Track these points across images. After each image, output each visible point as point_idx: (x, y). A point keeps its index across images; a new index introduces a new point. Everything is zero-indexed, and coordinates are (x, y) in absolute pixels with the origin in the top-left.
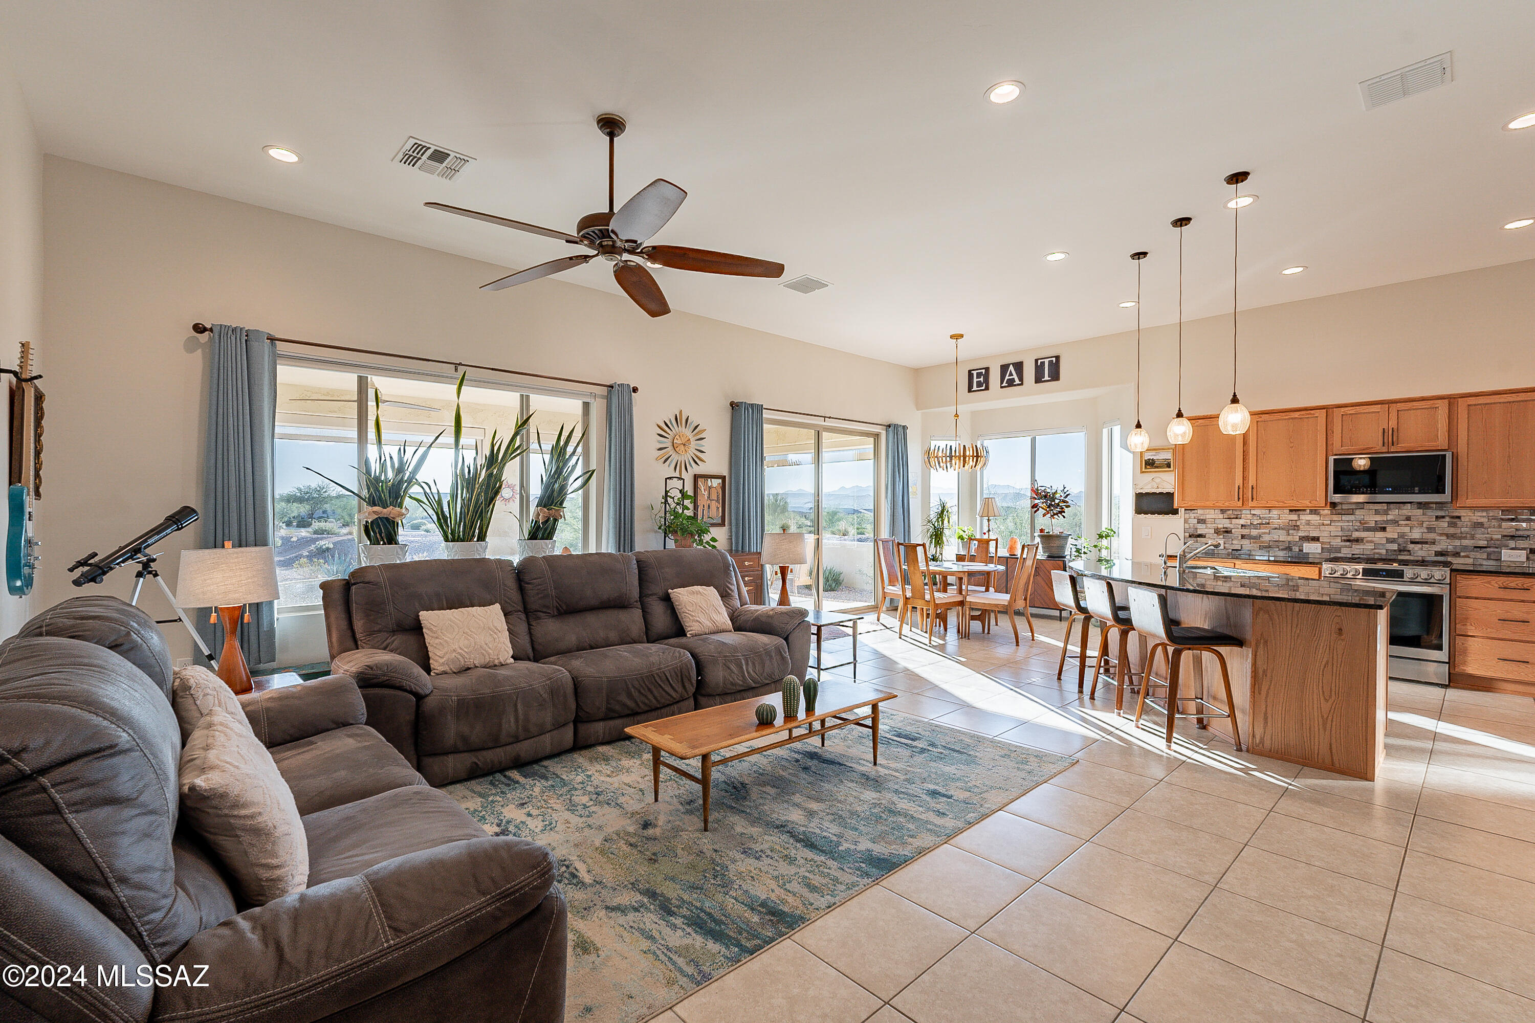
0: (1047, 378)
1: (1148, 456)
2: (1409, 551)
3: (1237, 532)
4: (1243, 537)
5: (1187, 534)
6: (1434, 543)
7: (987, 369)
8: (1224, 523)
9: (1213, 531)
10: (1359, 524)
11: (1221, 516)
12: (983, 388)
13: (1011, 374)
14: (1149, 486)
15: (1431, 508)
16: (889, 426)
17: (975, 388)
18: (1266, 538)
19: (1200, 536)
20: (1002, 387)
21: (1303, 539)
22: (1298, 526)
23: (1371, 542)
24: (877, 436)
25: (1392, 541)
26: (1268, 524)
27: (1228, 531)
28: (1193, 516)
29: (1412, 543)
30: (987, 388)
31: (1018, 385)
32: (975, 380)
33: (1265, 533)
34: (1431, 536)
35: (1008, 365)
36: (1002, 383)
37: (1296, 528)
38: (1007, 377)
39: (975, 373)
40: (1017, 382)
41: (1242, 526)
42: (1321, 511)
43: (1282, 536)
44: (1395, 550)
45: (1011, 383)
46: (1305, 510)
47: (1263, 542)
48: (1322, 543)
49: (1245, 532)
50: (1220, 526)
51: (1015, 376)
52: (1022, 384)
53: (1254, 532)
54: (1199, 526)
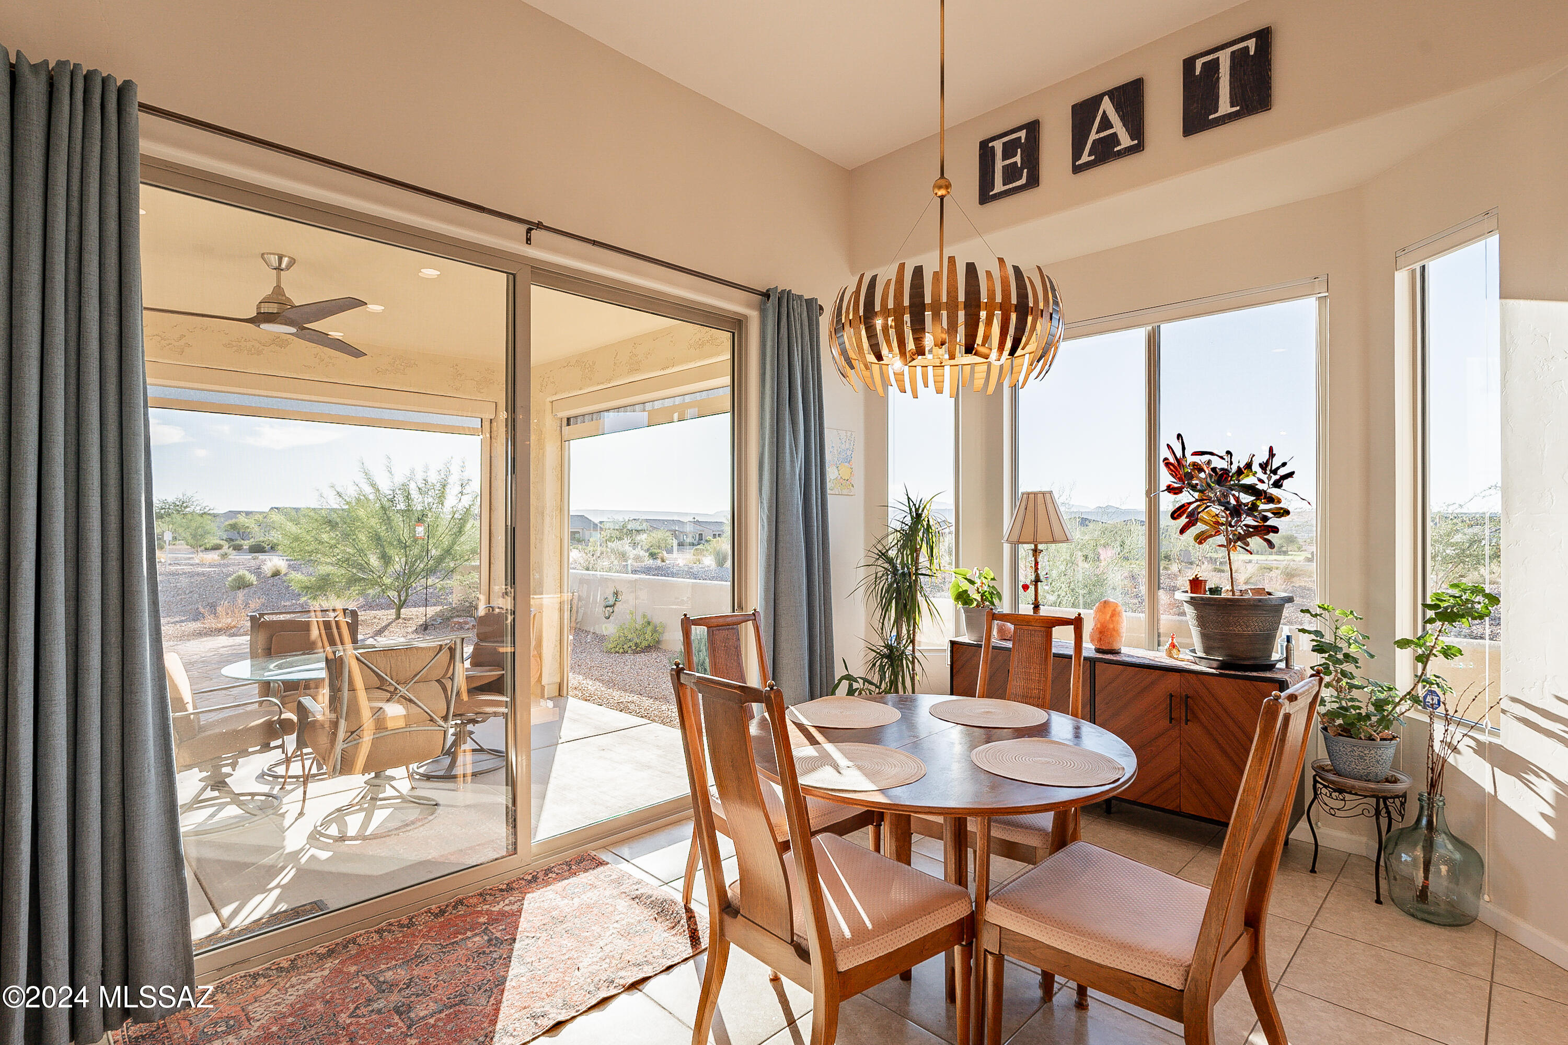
0: (1224, 108)
7: (1033, 128)
12: (1023, 181)
13: (1106, 124)
16: (766, 295)
17: (999, 187)
20: (1077, 169)
24: (736, 325)
30: (1034, 181)
31: (1130, 150)
32: (999, 164)
35: (1095, 101)
36: (1077, 154)
38: (1093, 136)
39: (998, 146)
40: (1126, 141)
45: (1105, 151)
51: (1118, 128)
52: (1137, 148)
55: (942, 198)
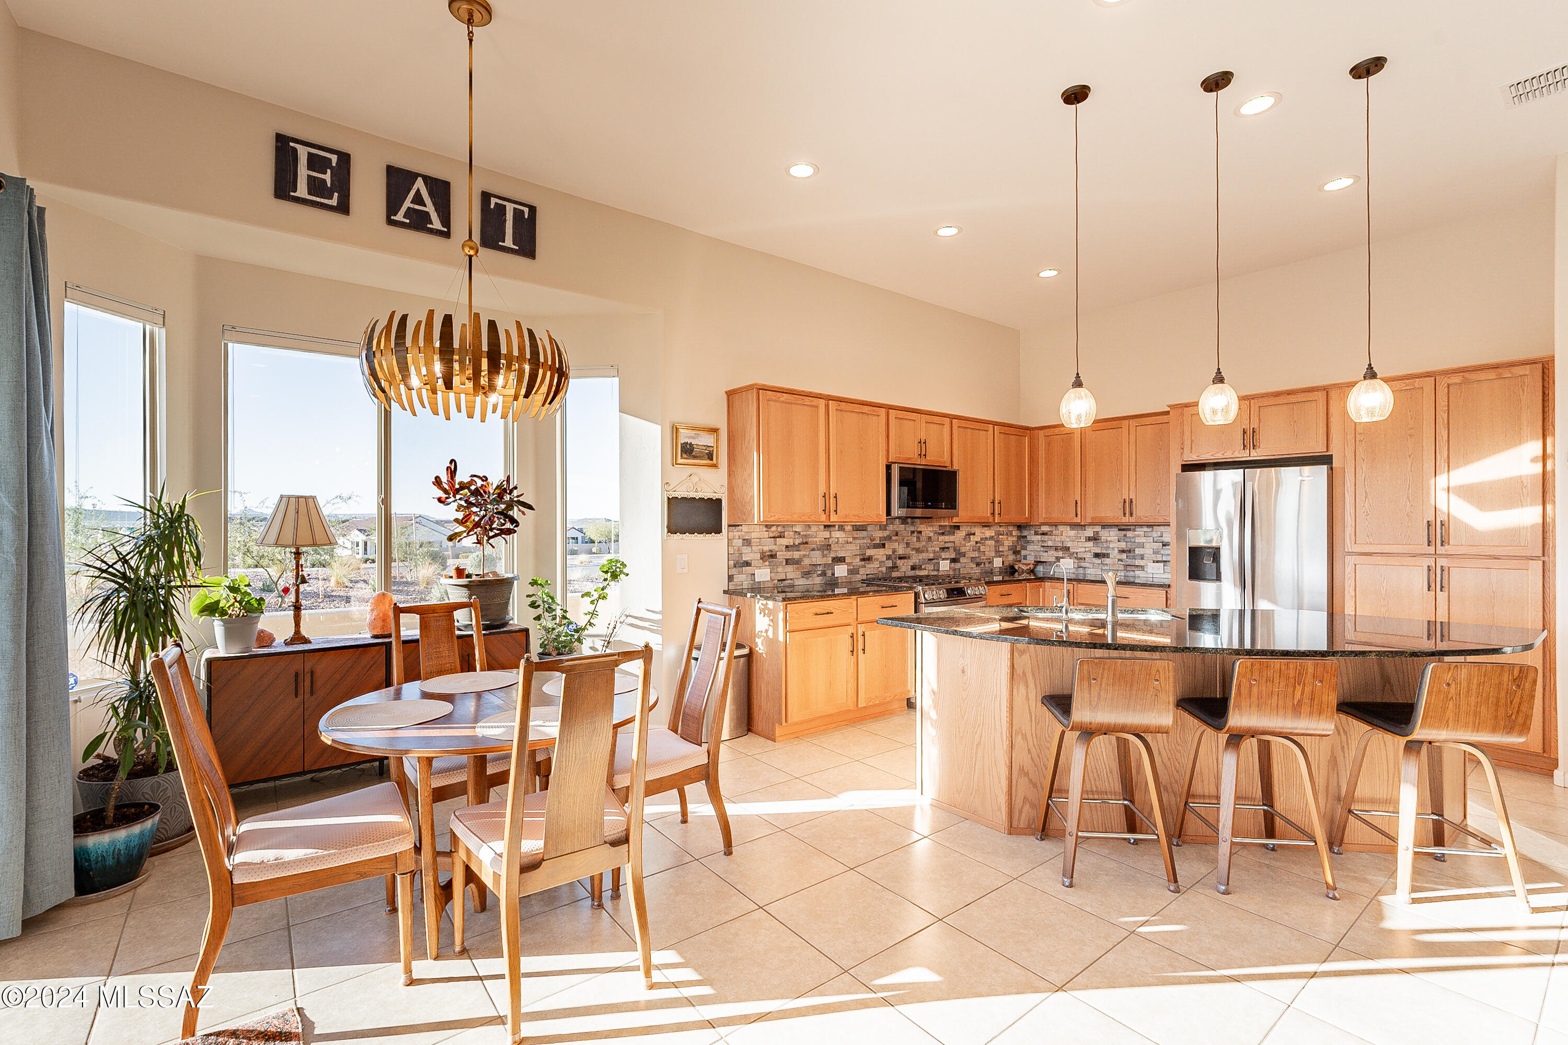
0: (509, 242)
1: (685, 436)
2: (897, 567)
3: (782, 555)
4: (788, 562)
5: (732, 563)
6: (909, 558)
7: (342, 157)
8: (769, 546)
9: (759, 556)
10: (869, 541)
11: (766, 534)
12: (333, 202)
13: (420, 199)
14: (684, 488)
15: (907, 523)
17: (303, 192)
18: (806, 562)
19: (748, 564)
21: (833, 559)
22: (830, 545)
23: (877, 560)
25: (889, 557)
26: (806, 543)
27: (773, 556)
28: (737, 534)
29: (900, 558)
30: (343, 208)
31: (440, 233)
32: (303, 172)
33: (805, 556)
34: (908, 551)
35: (409, 176)
36: (391, 209)
37: (828, 547)
38: (408, 204)
39: (300, 149)
40: (437, 224)
41: (787, 547)
42: (846, 527)
43: (817, 558)
44: (890, 567)
45: (418, 222)
46: (834, 526)
47: (803, 568)
48: (847, 564)
49: (789, 555)
50: (766, 548)
51: (430, 208)
52: (448, 235)
53: (796, 555)
54: (745, 550)
55: (470, 257)
